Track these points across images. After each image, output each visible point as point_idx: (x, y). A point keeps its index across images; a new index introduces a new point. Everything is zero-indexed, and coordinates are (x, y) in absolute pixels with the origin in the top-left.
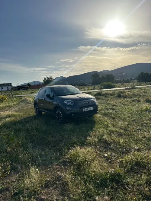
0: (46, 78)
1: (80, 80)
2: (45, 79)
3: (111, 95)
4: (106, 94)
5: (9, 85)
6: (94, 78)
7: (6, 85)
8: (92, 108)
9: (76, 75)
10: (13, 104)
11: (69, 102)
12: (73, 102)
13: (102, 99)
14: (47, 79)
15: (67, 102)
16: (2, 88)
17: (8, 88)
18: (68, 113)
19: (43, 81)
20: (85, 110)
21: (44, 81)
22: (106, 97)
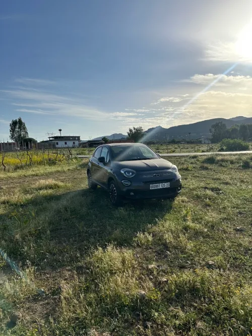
0: (133, 129)
1: (190, 133)
2: (131, 130)
3: (232, 162)
4: (223, 160)
5: (77, 139)
6: (215, 130)
7: (71, 139)
8: (167, 185)
9: (184, 125)
10: (67, 168)
11: (129, 172)
12: (135, 171)
13: (211, 169)
14: (133, 131)
15: (125, 172)
16: (66, 143)
17: (74, 143)
18: (125, 190)
19: (127, 134)
20: (153, 187)
21: (129, 135)
22: (221, 165)
